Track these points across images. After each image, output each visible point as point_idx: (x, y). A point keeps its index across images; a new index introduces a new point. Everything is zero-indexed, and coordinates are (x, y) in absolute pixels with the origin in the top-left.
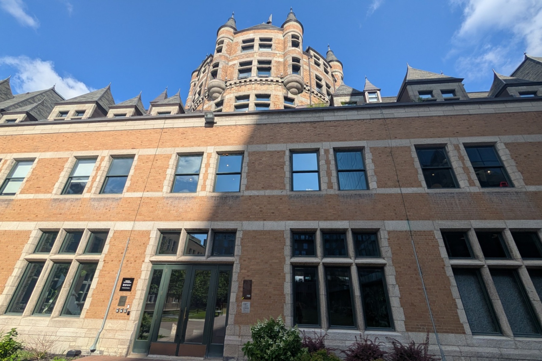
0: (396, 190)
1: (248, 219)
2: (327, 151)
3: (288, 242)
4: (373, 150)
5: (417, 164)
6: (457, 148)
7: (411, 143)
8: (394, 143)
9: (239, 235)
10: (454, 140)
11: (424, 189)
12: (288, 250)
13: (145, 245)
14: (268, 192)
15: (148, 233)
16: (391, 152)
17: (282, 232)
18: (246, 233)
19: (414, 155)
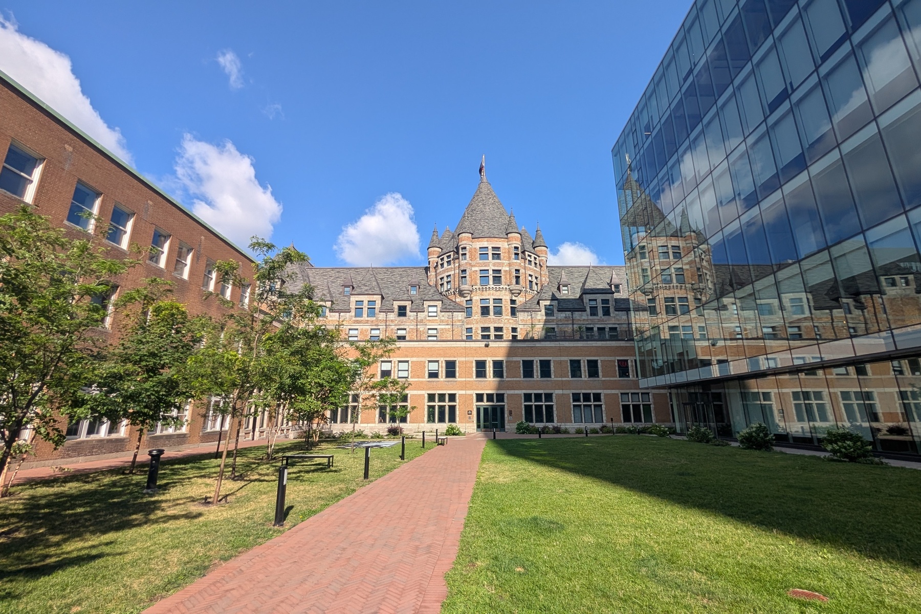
0: (560, 379)
1: (508, 389)
2: (537, 361)
3: (523, 398)
4: (554, 361)
5: (569, 369)
6: (584, 362)
7: (567, 359)
8: (563, 358)
9: (505, 395)
10: (584, 358)
11: (570, 378)
12: (523, 401)
13: (472, 399)
14: (515, 379)
15: (472, 395)
16: (561, 362)
17: (521, 394)
18: (508, 394)
19: (569, 364)
